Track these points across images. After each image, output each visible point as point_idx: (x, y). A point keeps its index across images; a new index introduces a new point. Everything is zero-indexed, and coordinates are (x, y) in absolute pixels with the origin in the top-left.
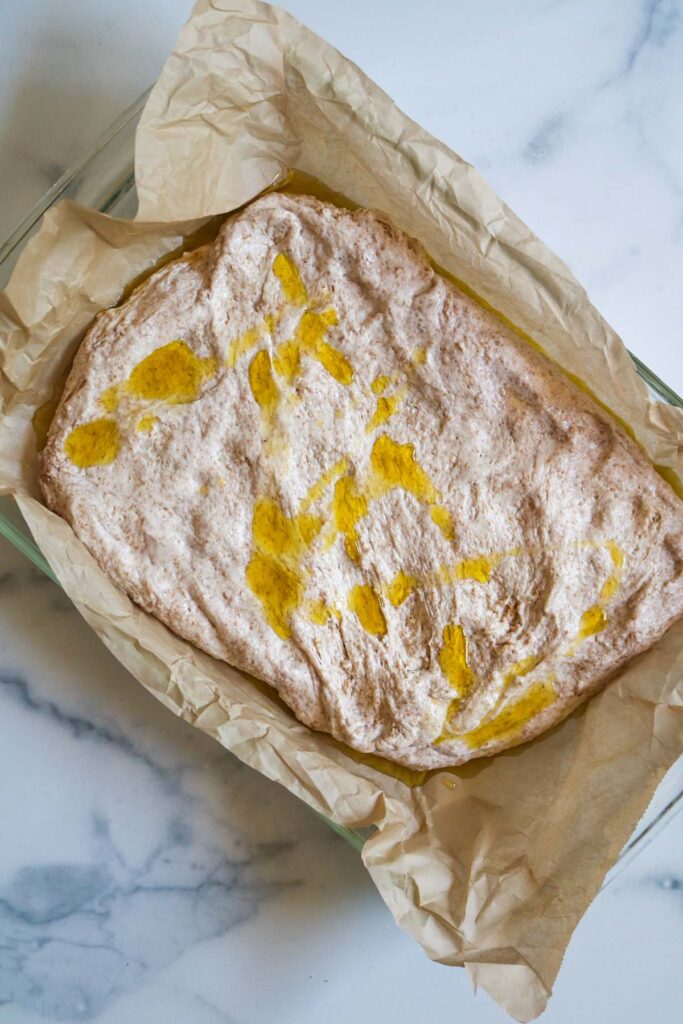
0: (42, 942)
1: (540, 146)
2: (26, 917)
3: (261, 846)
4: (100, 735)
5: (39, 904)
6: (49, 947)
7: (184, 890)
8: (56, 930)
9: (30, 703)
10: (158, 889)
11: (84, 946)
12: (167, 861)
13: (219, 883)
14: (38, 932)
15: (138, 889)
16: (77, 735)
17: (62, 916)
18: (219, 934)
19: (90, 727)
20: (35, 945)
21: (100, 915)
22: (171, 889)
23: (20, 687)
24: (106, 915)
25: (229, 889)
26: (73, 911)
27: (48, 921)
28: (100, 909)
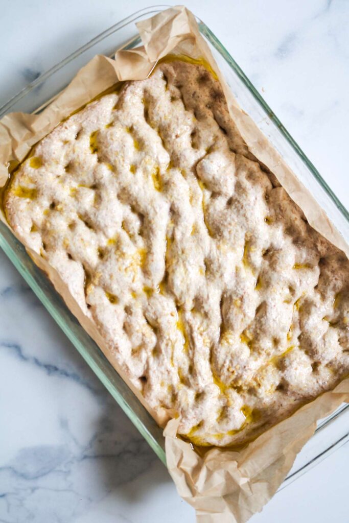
0: (33, 490)
1: (284, 50)
2: (24, 476)
4: (62, 373)
5: (31, 469)
6: (38, 492)
8: (41, 482)
9: (23, 358)
10: (96, 456)
11: (57, 490)
12: (101, 441)
13: (130, 452)
14: (30, 484)
15: (84, 457)
16: (49, 373)
17: (44, 474)
19: (56, 369)
20: (29, 491)
21: (65, 472)
23: (16, 348)
24: (69, 473)
25: (135, 455)
26: (49, 472)
27: (36, 477)
28: (64, 469)
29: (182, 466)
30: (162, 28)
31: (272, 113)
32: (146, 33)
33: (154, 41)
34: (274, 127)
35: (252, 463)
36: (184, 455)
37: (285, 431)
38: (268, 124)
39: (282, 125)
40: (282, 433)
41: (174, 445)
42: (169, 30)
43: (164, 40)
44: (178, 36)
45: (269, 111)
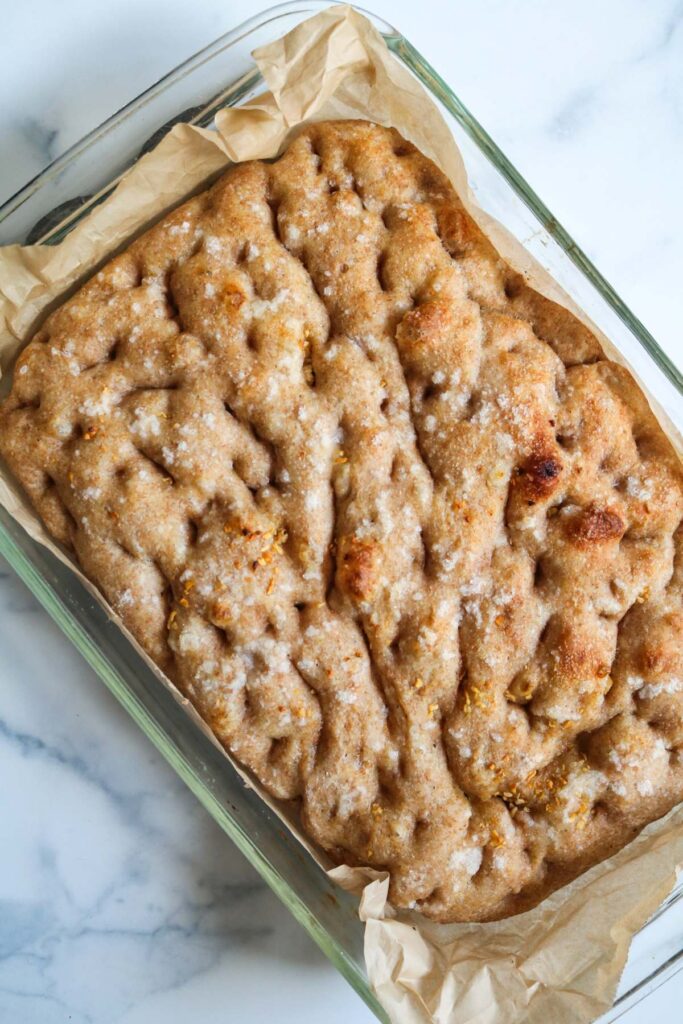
3: (227, 888)
4: (51, 755)
7: (138, 935)
10: (109, 932)
11: (21, 993)
12: (120, 901)
13: (178, 928)
15: (85, 931)
16: (25, 753)
18: (176, 985)
19: (41, 745)
21: (43, 959)
22: (123, 932)
24: (48, 960)
25: (189, 935)
26: (11, 954)
28: (42, 953)
29: (401, 979)
30: (307, 56)
31: (554, 219)
32: (274, 68)
33: (292, 83)
34: (559, 250)
35: (547, 957)
36: (406, 956)
37: (613, 891)
38: (545, 244)
39: (574, 245)
40: (608, 894)
41: (384, 937)
42: (322, 58)
43: (314, 79)
44: (341, 68)
45: (547, 216)
